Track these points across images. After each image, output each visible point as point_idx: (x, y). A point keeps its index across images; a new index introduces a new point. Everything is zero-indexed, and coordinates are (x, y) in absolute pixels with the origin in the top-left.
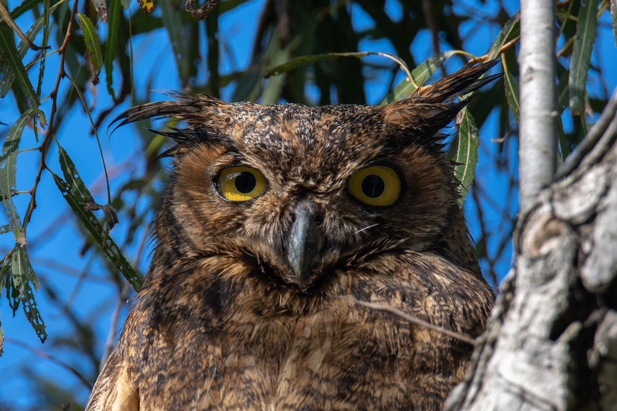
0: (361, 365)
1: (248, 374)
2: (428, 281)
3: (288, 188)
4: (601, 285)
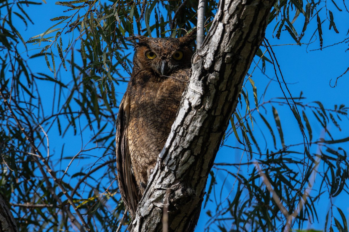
0: (173, 90)
1: (151, 93)
2: (187, 73)
3: (161, 57)
4: (208, 68)
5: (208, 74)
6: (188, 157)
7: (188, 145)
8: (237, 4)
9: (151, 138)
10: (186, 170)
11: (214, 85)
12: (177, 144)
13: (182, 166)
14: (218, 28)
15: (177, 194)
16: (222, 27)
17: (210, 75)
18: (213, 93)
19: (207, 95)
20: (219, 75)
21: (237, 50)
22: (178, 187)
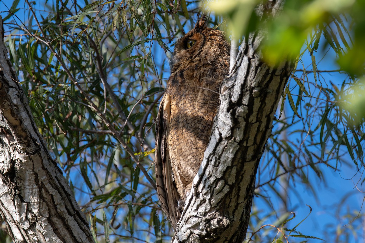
5: (236, 107)
6: (223, 186)
7: (221, 175)
8: (261, 39)
9: (191, 148)
10: (222, 199)
11: (243, 117)
12: (210, 172)
13: (217, 194)
14: (243, 61)
15: (213, 224)
16: (247, 61)
17: (238, 108)
18: (243, 125)
19: (237, 127)
20: (248, 108)
21: (265, 84)
22: (214, 216)
